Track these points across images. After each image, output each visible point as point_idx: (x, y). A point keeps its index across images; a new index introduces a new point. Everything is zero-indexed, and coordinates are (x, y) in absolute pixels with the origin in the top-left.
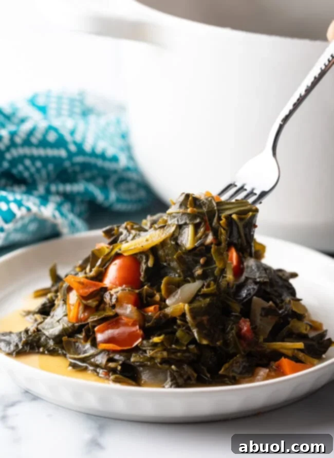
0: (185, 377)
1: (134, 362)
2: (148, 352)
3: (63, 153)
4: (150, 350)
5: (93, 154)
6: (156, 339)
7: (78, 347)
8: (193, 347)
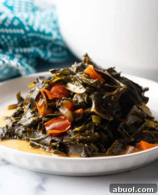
0: (92, 150)
1: (65, 142)
2: (72, 136)
3: (22, 31)
4: (73, 135)
5: (38, 32)
6: (77, 129)
7: (35, 134)
8: (97, 133)
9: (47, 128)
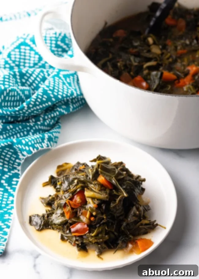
1: (85, 243)
4: (90, 238)
7: (64, 231)
8: (107, 236)
9: (73, 230)
